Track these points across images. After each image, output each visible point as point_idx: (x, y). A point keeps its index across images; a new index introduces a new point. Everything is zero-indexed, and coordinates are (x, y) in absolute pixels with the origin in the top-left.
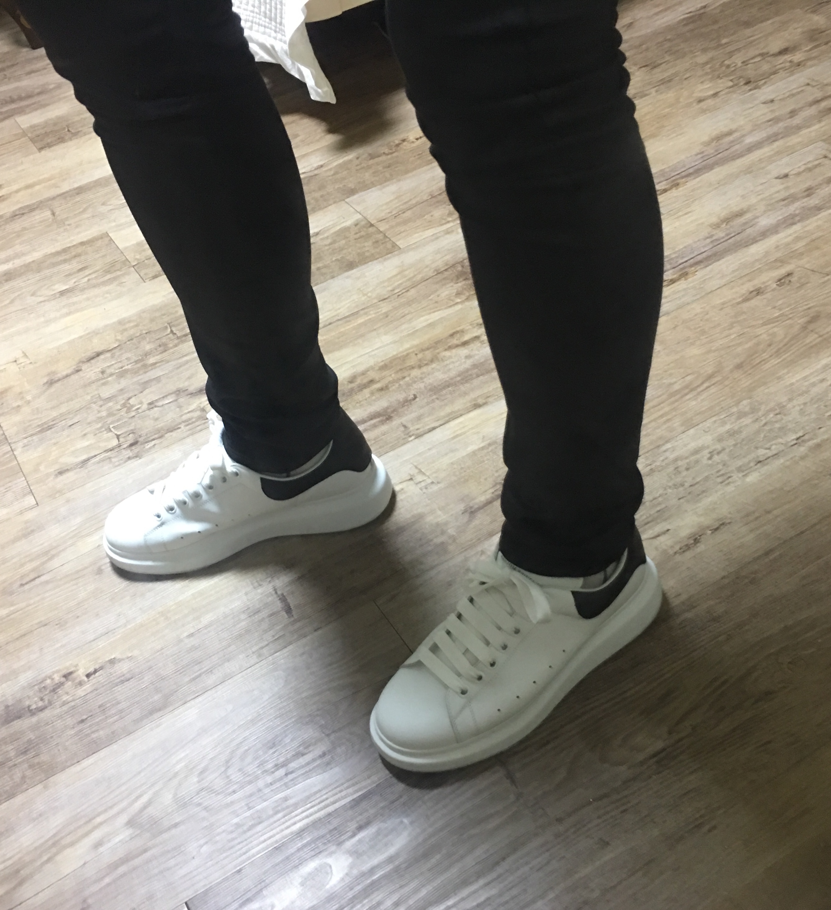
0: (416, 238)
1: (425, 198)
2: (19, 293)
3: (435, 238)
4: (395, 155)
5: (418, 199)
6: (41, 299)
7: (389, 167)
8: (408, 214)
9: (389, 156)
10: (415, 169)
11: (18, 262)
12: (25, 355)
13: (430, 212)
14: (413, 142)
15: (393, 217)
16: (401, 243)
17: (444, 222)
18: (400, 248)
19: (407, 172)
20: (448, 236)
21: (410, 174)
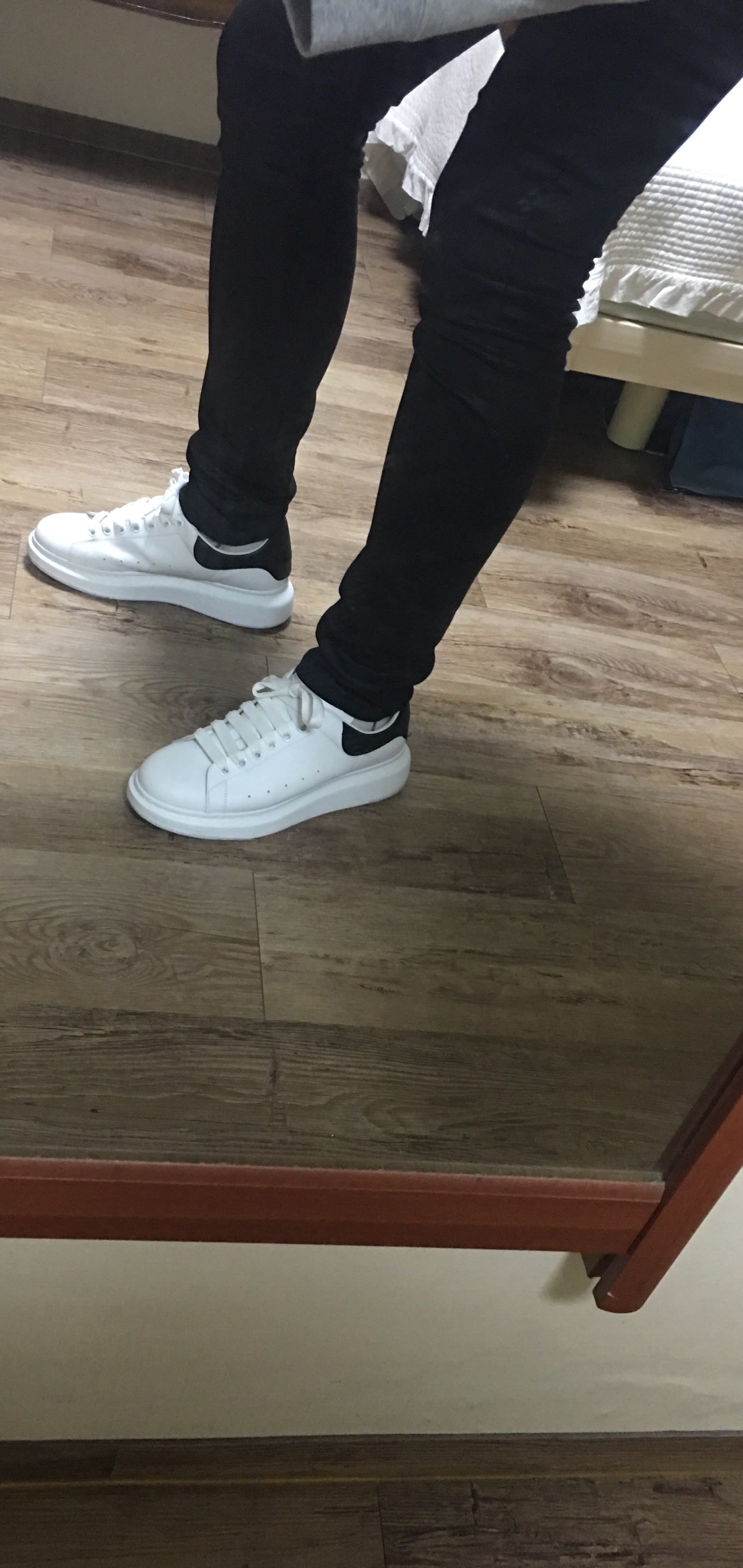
0: (509, 607)
1: (541, 579)
2: (112, 439)
3: (525, 617)
4: (538, 527)
5: (533, 576)
6: (127, 456)
7: (525, 534)
8: (514, 583)
9: (532, 526)
10: (549, 550)
11: (128, 414)
12: (81, 494)
13: (536, 594)
14: (564, 527)
15: (499, 577)
16: (489, 603)
17: (544, 609)
18: (486, 607)
19: (539, 548)
20: (538, 623)
21: (540, 552)
